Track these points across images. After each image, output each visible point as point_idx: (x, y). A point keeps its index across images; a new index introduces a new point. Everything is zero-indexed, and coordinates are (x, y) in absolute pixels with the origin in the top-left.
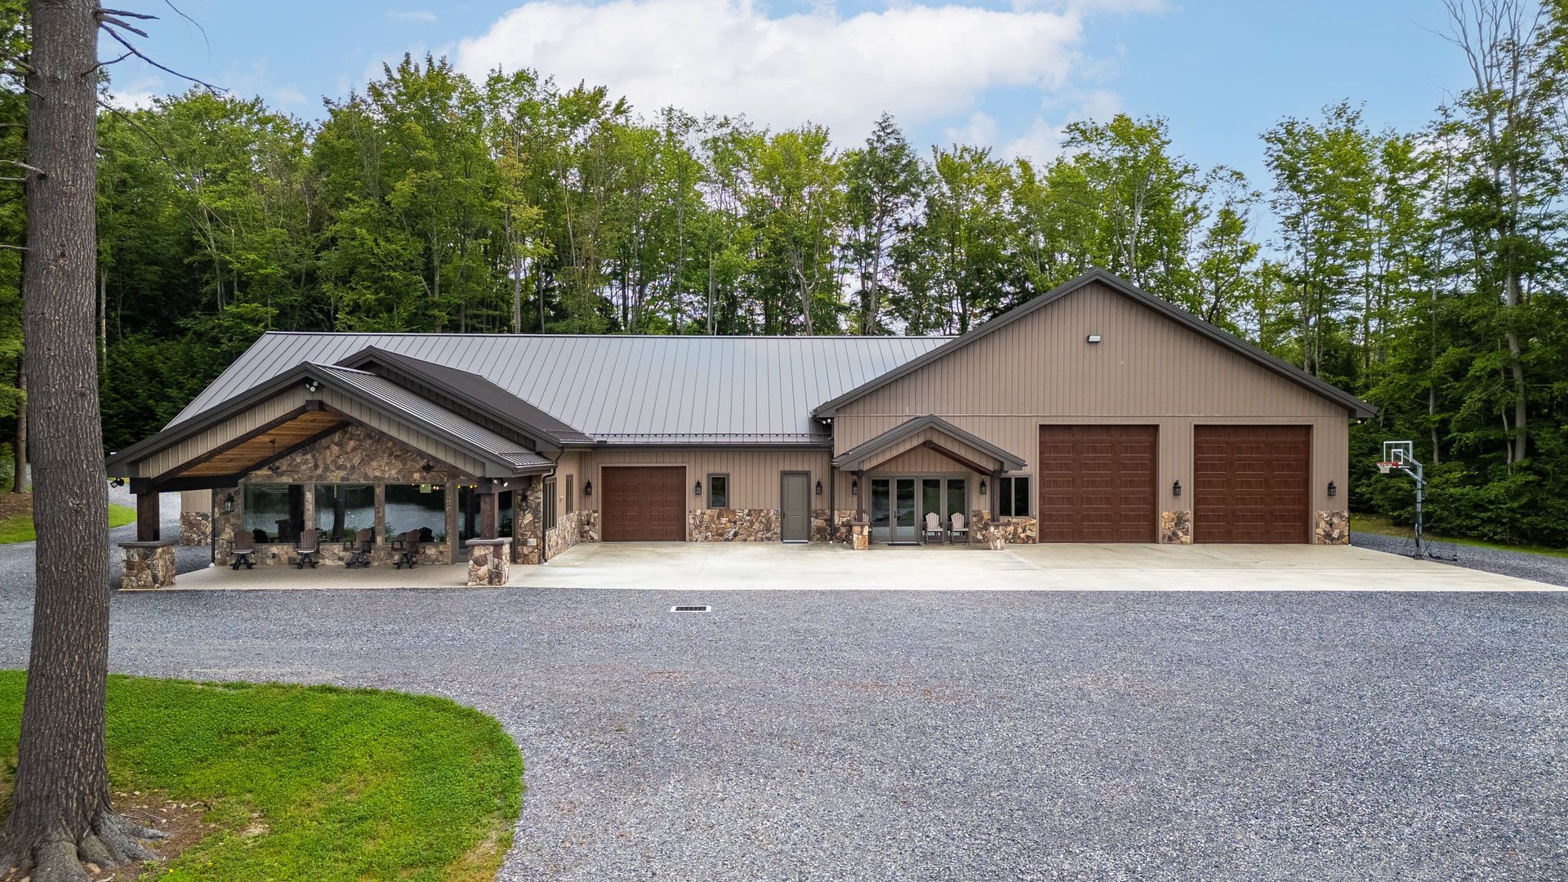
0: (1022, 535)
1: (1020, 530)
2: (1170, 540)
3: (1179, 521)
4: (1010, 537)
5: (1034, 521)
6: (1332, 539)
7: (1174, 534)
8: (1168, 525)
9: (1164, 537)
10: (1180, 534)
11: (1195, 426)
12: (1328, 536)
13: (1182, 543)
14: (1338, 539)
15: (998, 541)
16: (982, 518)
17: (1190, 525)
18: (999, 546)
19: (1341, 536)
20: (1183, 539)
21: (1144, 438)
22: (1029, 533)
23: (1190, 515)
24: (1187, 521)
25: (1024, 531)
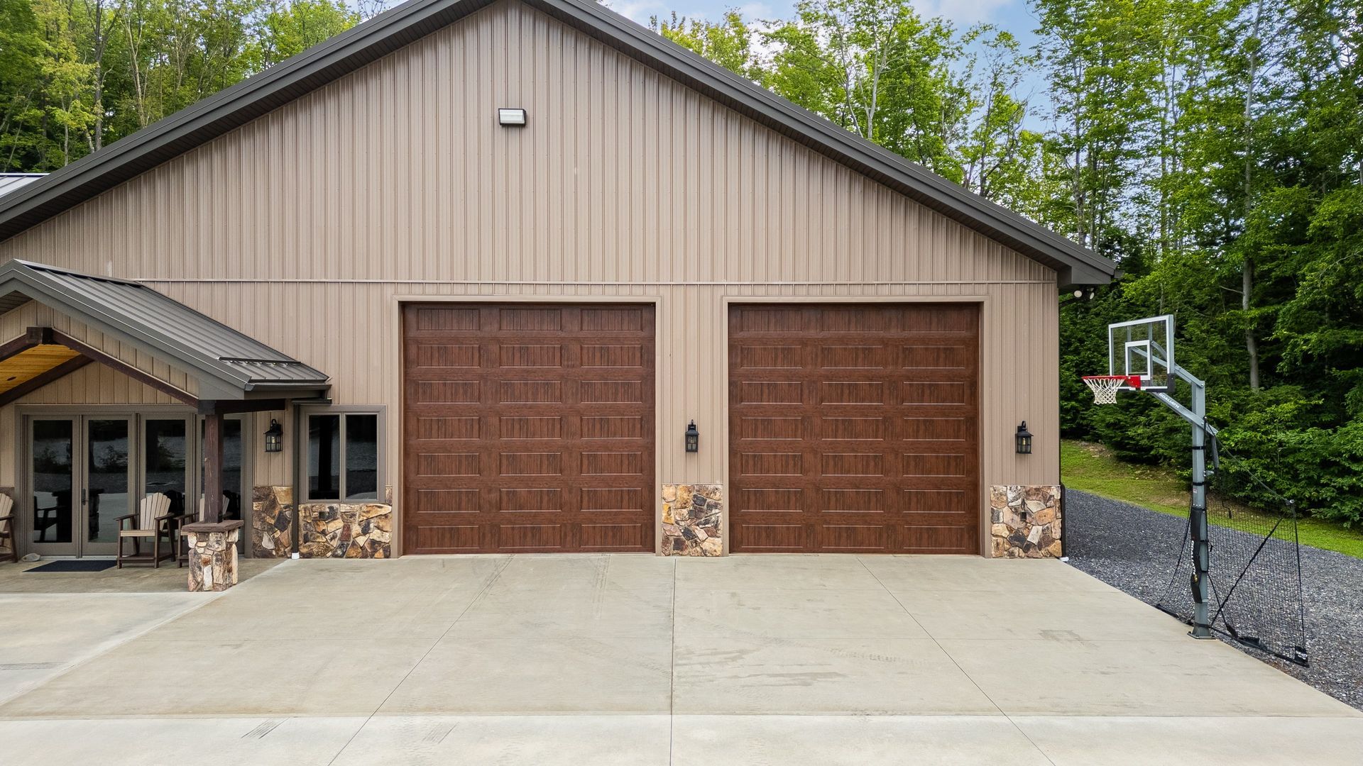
0: (361, 541)
1: (356, 529)
2: (679, 546)
3: (699, 506)
4: (335, 543)
5: (387, 509)
6: (1027, 547)
7: (688, 533)
8: (674, 516)
9: (666, 540)
10: (701, 533)
11: (731, 305)
12: (1018, 539)
13: (704, 553)
14: (1040, 546)
15: (207, 569)
16: (274, 503)
17: (722, 516)
18: (208, 582)
19: (1045, 541)
20: (706, 546)
21: (627, 330)
22: (375, 535)
23: (722, 494)
24: (716, 506)
25: (365, 531)
